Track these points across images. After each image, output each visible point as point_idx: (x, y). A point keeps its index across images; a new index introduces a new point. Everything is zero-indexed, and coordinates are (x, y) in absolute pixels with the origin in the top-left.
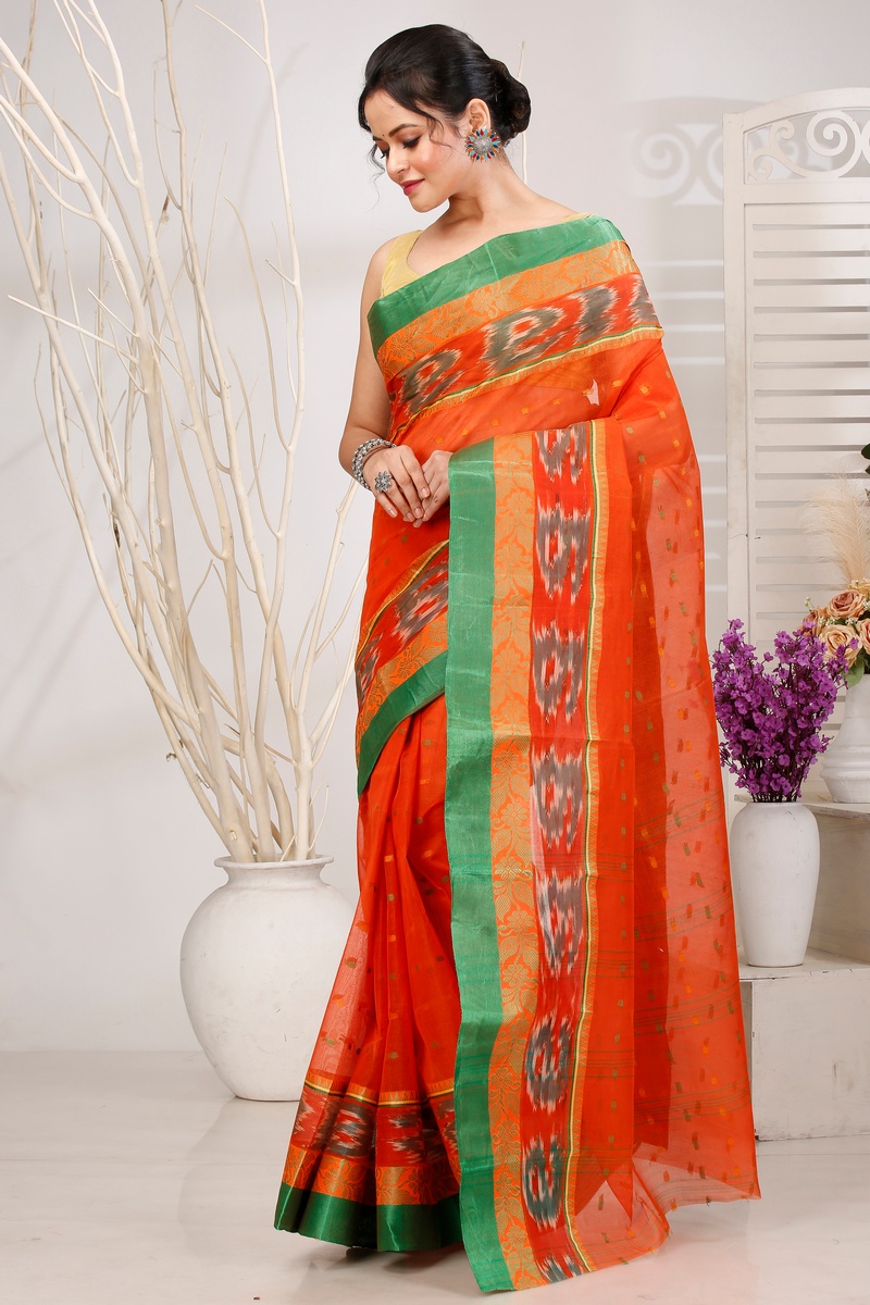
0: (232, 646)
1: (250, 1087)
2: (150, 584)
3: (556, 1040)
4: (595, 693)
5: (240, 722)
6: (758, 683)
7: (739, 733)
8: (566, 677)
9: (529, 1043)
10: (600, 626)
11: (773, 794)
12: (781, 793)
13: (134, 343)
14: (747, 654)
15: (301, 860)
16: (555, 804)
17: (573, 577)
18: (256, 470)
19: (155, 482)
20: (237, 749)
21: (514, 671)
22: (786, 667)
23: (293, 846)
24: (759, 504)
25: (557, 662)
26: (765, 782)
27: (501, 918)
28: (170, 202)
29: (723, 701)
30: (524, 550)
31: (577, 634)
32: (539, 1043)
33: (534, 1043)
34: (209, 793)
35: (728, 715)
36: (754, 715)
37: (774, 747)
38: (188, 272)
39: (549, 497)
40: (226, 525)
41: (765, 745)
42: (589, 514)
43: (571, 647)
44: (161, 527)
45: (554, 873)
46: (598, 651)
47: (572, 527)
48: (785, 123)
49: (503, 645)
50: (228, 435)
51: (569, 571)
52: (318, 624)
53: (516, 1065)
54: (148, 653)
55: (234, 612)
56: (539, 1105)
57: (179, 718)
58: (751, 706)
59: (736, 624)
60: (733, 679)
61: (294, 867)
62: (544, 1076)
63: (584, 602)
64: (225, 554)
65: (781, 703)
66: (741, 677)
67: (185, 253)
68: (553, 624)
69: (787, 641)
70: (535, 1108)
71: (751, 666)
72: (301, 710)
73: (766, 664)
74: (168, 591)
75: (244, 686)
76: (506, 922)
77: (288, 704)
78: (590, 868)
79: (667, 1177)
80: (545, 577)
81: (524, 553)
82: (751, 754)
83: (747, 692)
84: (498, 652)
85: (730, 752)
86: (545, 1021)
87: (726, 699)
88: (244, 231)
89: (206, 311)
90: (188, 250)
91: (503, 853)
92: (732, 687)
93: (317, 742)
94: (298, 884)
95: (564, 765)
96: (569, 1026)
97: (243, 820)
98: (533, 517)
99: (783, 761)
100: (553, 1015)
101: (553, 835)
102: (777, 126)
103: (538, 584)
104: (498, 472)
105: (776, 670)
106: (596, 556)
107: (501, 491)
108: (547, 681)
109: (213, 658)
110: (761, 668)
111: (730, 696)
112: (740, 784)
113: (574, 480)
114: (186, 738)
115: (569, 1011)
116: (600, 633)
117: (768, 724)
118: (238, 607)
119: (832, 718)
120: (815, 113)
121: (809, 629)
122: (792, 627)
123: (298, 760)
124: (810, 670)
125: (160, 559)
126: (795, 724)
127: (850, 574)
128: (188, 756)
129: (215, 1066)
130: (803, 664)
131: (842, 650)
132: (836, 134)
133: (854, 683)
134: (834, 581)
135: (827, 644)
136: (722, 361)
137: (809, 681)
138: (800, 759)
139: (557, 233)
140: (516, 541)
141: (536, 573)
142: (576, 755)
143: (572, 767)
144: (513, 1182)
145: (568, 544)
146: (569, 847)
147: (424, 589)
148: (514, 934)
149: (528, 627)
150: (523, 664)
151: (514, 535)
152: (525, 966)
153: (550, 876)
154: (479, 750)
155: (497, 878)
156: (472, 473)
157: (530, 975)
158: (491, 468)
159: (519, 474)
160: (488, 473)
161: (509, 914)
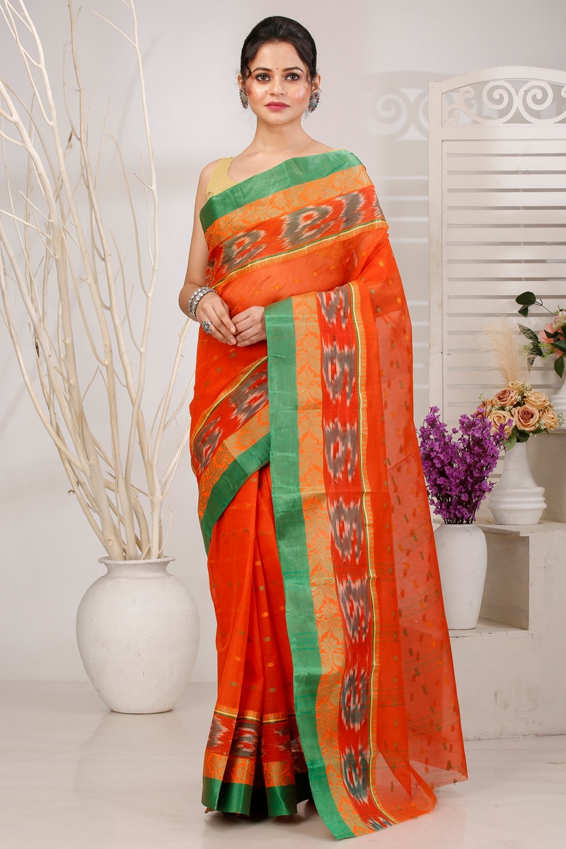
0: (111, 421)
1: (120, 705)
2: (58, 381)
3: (357, 685)
4: (365, 462)
5: (116, 470)
6: (448, 447)
7: (436, 479)
8: (347, 453)
9: (342, 687)
10: (365, 419)
11: (458, 519)
12: (462, 518)
13: (49, 226)
14: (441, 429)
15: (154, 559)
16: (346, 534)
17: (347, 389)
18: (127, 308)
19: (62, 316)
20: (114, 488)
21: (314, 452)
22: (466, 437)
23: (149, 550)
24: (450, 333)
25: (340, 444)
26: (453, 511)
27: (317, 609)
28: (73, 136)
29: (426, 459)
30: (315, 374)
31: (352, 425)
32: (349, 686)
33: (345, 687)
34: (95, 516)
35: (429, 468)
36: (446, 468)
37: (458, 489)
38: (85, 181)
39: (329, 338)
40: (108, 343)
41: (453, 487)
42: (354, 348)
43: (349, 434)
44: (66, 344)
45: (349, 577)
46: (365, 435)
47: (344, 357)
48: (469, 88)
49: (306, 435)
50: (109, 286)
51: (345, 385)
52: (166, 408)
53: (335, 701)
54: (57, 426)
55: (112, 400)
56: (349, 726)
57: (77, 467)
58: (443, 462)
59: (434, 410)
60: (432, 445)
61: (150, 563)
62: (352, 708)
63: (355, 404)
64: (106, 362)
65: (463, 460)
66: (437, 444)
67: (82, 168)
68: (336, 420)
69: (467, 421)
70: (347, 728)
71: (444, 436)
72: (155, 463)
73: (453, 435)
74: (70, 385)
75: (119, 447)
76: (321, 612)
77: (146, 458)
78: (372, 574)
79: (427, 770)
80: (330, 390)
81: (315, 376)
82: (443, 493)
83: (441, 453)
84: (303, 440)
85: (430, 491)
86: (351, 672)
87: (428, 458)
88: (120, 155)
89: (96, 206)
90: (85, 166)
91: (315, 569)
92: (432, 450)
93: (165, 483)
94: (152, 575)
95: (349, 508)
96: (366, 675)
97: (117, 533)
98: (320, 351)
99: (464, 497)
100: (356, 668)
101: (346, 553)
102: (463, 90)
103: (326, 395)
104: (297, 323)
105: (460, 439)
106: (360, 375)
107: (299, 335)
108: (334, 456)
109: (99, 430)
110: (450, 438)
111: (430, 456)
112: (436, 512)
113: (344, 326)
114: (81, 480)
115: (365, 665)
116: (366, 424)
117: (454, 474)
118: (114, 396)
119: (496, 471)
120: (488, 82)
121: (481, 413)
122: (470, 412)
123: (153, 495)
124: (482, 439)
125: (65, 365)
126: (472, 474)
127: (507, 378)
128: (82, 492)
129: (98, 691)
130: (477, 436)
131: (502, 427)
132: (501, 96)
133: (510, 448)
134: (498, 382)
135: (493, 423)
136: (427, 240)
137: (481, 446)
138: (475, 497)
139: (325, 158)
140: (309, 368)
141: (324, 388)
142: (356, 502)
143: (355, 510)
144: (338, 776)
145: (343, 368)
146: (357, 560)
147: (253, 388)
148: (326, 618)
149: (321, 423)
150: (319, 447)
151: (308, 365)
152: (335, 638)
153: (347, 580)
154: (294, 506)
155: (314, 584)
156: (280, 325)
157: (338, 644)
158: (292, 320)
159: (310, 324)
160: (291, 324)
161: (322, 606)
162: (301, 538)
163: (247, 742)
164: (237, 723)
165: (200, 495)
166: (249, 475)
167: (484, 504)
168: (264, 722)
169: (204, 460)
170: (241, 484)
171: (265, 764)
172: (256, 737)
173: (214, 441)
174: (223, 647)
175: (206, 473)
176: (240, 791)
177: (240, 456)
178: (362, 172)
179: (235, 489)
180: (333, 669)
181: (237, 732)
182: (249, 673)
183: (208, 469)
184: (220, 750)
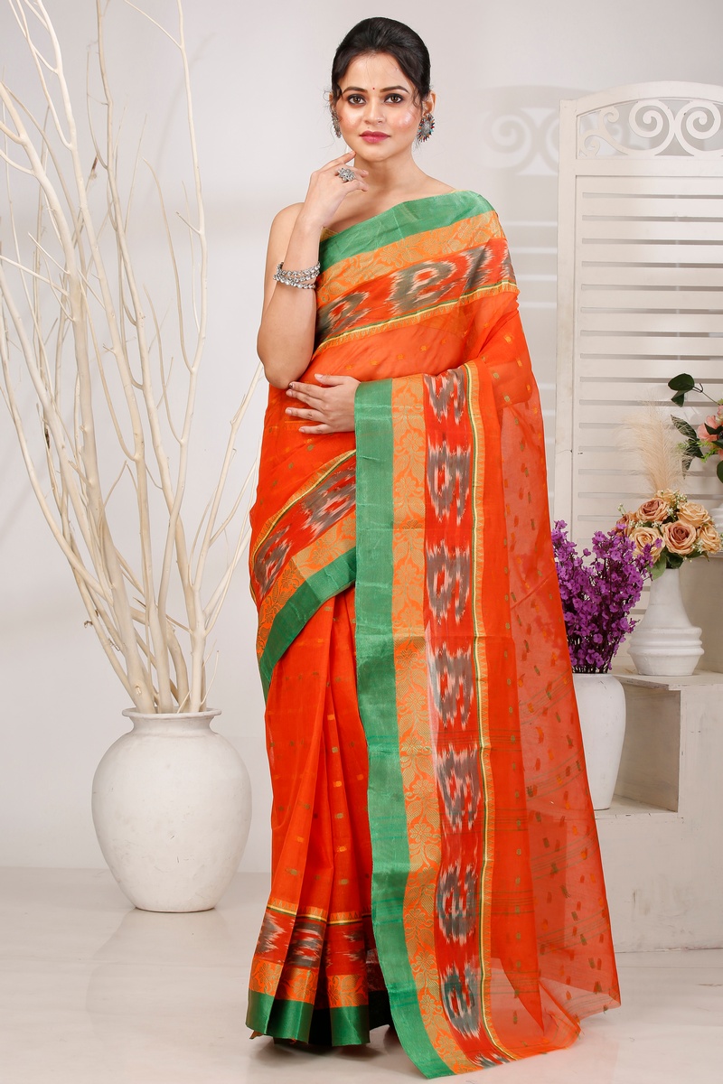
0: (141, 533)
1: (148, 900)
2: (73, 479)
3: (460, 885)
4: (480, 598)
5: (146, 596)
6: (578, 574)
8: (455, 585)
9: (438, 887)
10: (481, 542)
11: (588, 666)
12: (594, 666)
13: (65, 279)
14: (569, 549)
15: (194, 712)
16: (449, 690)
17: (458, 503)
18: (164, 387)
19: (80, 395)
20: (143, 619)
21: (411, 583)
22: (601, 561)
23: (188, 700)
24: (582, 425)
25: (447, 574)
26: (582, 657)
27: (407, 786)
28: (98, 162)
30: (417, 482)
31: (463, 549)
32: (447, 887)
33: (442, 888)
34: (119, 655)
36: (574, 600)
37: (590, 628)
38: (112, 220)
39: (437, 436)
40: (138, 432)
41: (583, 626)
42: (469, 450)
43: (458, 561)
44: (84, 432)
45: (451, 747)
46: (481, 563)
47: (456, 461)
48: (612, 109)
49: (402, 561)
50: (142, 357)
51: (455, 497)
52: (213, 516)
53: (428, 906)
54: (71, 537)
55: (143, 505)
56: (451, 939)
57: (96, 592)
58: (571, 593)
59: (561, 525)
61: (188, 718)
62: (454, 914)
63: (468, 523)
64: (137, 456)
65: (596, 591)
66: (564, 569)
67: (110, 205)
68: (442, 542)
69: (602, 539)
70: (448, 941)
71: (572, 559)
72: (197, 587)
73: (585, 558)
74: (89, 486)
75: (151, 566)
76: (411, 789)
77: (186, 581)
78: (484, 742)
80: (435, 504)
81: (417, 485)
83: (568, 581)
84: (398, 567)
86: (451, 869)
88: (159, 188)
89: (126, 254)
90: (113, 203)
91: (408, 733)
93: (210, 614)
94: (191, 732)
95: (455, 658)
96: (473, 873)
97: (146, 678)
98: (424, 454)
99: (597, 639)
100: (458, 864)
101: (448, 716)
102: (604, 111)
103: (430, 510)
104: (395, 415)
105: (593, 563)
106: (475, 485)
107: (398, 433)
108: (438, 590)
109: (126, 543)
110: (581, 562)
113: (457, 421)
114: (101, 608)
115: (473, 860)
116: (481, 548)
117: (585, 608)
118: (146, 501)
119: (638, 605)
120: (636, 101)
121: (621, 530)
122: (607, 528)
123: (193, 628)
124: (622, 564)
125: (83, 460)
126: (608, 609)
127: (656, 485)
128: (103, 623)
129: (119, 882)
130: (615, 559)
131: (648, 548)
132: (654, 120)
133: (658, 576)
134: (643, 490)
135: (636, 543)
136: (554, 305)
137: (620, 573)
138: (611, 638)
139: (449, 201)
140: (410, 474)
141: (428, 501)
142: (465, 650)
143: (463, 659)
144: (436, 1003)
145: (453, 475)
146: (464, 725)
147: (333, 491)
148: (418, 799)
149: (423, 546)
150: (419, 577)
151: (408, 470)
152: (429, 825)
153: (448, 750)
154: (383, 651)
155: (404, 754)
156: (373, 418)
157: (432, 832)
158: (389, 412)
159: (412, 417)
160: (387, 418)
161: (414, 783)
162: (388, 694)
163: (308, 947)
164: (295, 923)
165: (259, 627)
166: (322, 602)
167: (623, 648)
168: (332, 923)
169: (267, 581)
170: (311, 614)
171: (330, 978)
172: (320, 942)
173: (279, 557)
174: (280, 824)
175: (268, 599)
176: (297, 1011)
177: (311, 578)
178: (493, 221)
179: (303, 620)
180: (424, 865)
181: (296, 934)
182: (314, 859)
183: (271, 593)
184: (274, 956)
